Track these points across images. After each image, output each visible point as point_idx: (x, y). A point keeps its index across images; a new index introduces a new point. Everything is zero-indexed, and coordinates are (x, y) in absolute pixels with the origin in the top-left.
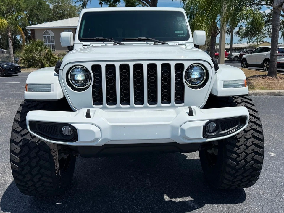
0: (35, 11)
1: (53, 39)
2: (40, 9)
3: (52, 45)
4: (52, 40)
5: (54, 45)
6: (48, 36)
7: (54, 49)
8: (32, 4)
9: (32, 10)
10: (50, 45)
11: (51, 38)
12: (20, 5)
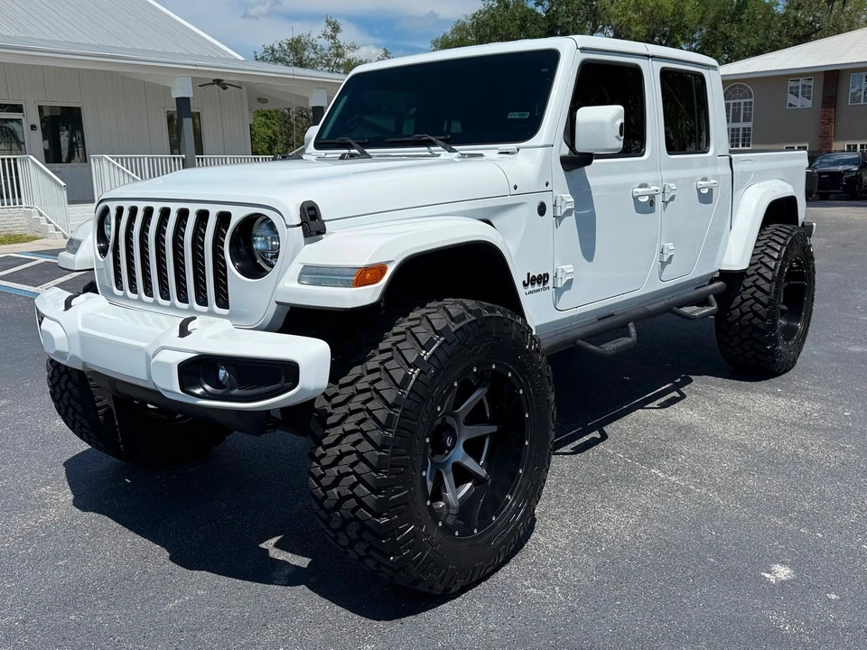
0: (723, 27)
1: (750, 109)
2: (740, 20)
3: (744, 129)
4: (745, 114)
5: (749, 129)
6: (734, 101)
7: (749, 140)
8: (717, 8)
9: (714, 27)
10: (738, 129)
11: (742, 107)
12: (682, 15)
